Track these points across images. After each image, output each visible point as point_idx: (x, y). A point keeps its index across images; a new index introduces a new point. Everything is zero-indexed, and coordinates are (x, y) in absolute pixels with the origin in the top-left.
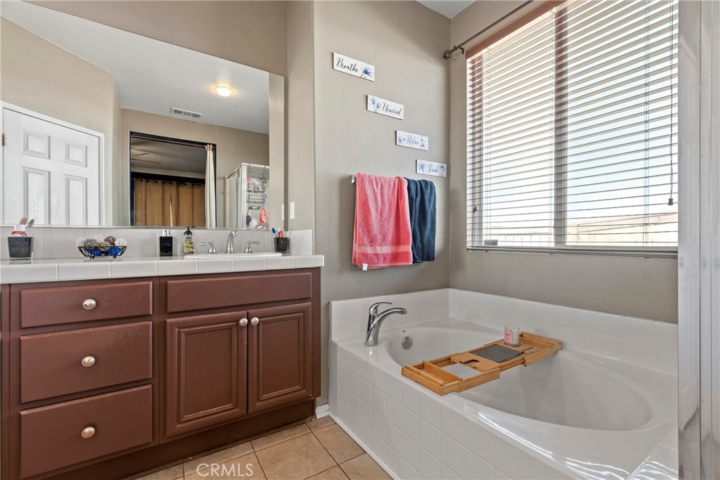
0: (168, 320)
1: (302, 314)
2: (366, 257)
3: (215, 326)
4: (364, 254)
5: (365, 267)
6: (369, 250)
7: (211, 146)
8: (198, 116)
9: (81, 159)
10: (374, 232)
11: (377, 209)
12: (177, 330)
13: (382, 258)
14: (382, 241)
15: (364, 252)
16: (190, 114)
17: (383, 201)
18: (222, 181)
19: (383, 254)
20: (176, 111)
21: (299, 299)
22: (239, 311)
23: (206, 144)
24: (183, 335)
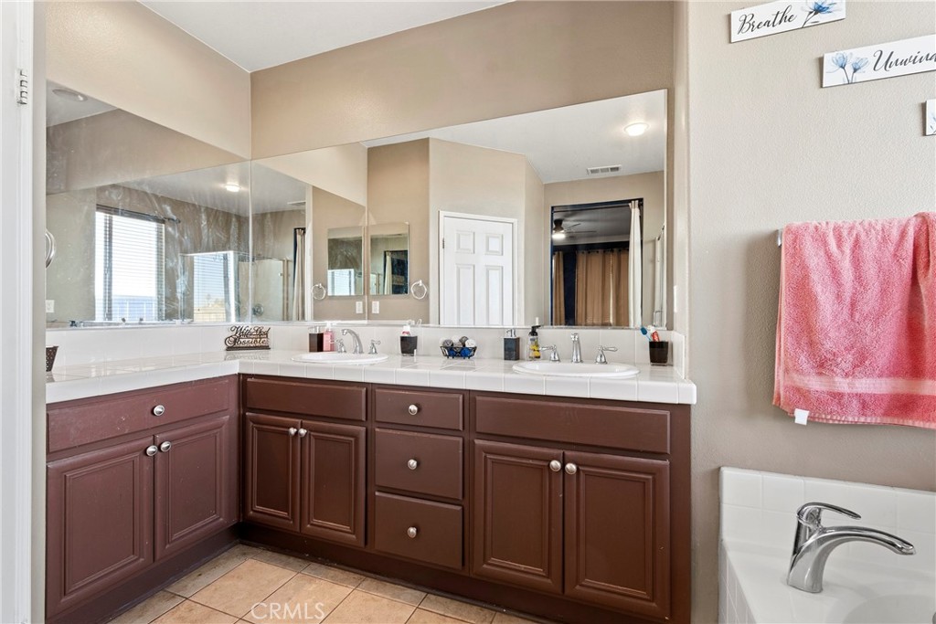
0: (477, 442)
1: (650, 477)
2: (803, 397)
3: (524, 461)
4: (798, 390)
5: (801, 416)
6: (815, 384)
7: (637, 201)
8: (617, 169)
9: (497, 248)
10: (828, 345)
11: (839, 297)
12: (484, 454)
13: (855, 404)
14: (855, 366)
15: (801, 385)
16: (607, 170)
17: (859, 278)
18: (651, 245)
19: (859, 396)
20: (593, 171)
21: (644, 452)
22: (554, 448)
23: (630, 201)
24: (489, 462)
